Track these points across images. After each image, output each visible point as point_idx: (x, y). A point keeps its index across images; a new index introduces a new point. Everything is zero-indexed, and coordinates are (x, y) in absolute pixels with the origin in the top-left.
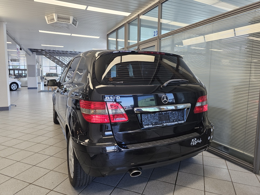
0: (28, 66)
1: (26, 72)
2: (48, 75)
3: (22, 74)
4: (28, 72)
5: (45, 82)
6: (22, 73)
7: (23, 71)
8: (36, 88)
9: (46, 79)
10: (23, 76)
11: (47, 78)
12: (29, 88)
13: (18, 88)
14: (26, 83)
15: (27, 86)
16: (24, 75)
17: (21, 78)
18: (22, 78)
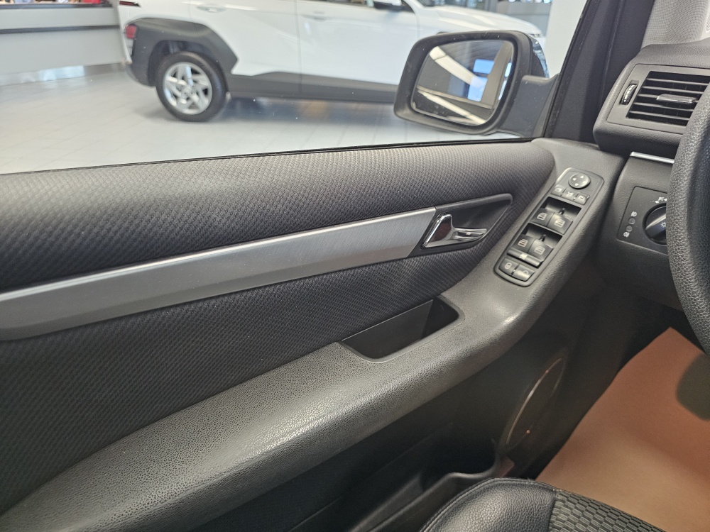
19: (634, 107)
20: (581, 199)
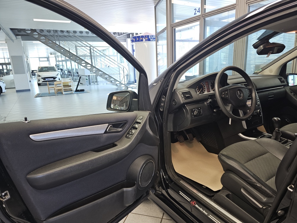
0: (12, 57)
1: (10, 67)
2: (42, 70)
3: (3, 71)
4: (14, 67)
5: (39, 80)
6: (3, 69)
7: (3, 66)
8: (29, 90)
9: (39, 76)
10: (4, 73)
11: (40, 74)
12: (18, 91)
13: (2, 93)
14: (12, 82)
15: (15, 88)
16: (5, 71)
17: (2, 76)
18: (4, 75)
19: (185, 98)
20: (141, 121)
